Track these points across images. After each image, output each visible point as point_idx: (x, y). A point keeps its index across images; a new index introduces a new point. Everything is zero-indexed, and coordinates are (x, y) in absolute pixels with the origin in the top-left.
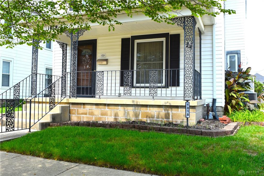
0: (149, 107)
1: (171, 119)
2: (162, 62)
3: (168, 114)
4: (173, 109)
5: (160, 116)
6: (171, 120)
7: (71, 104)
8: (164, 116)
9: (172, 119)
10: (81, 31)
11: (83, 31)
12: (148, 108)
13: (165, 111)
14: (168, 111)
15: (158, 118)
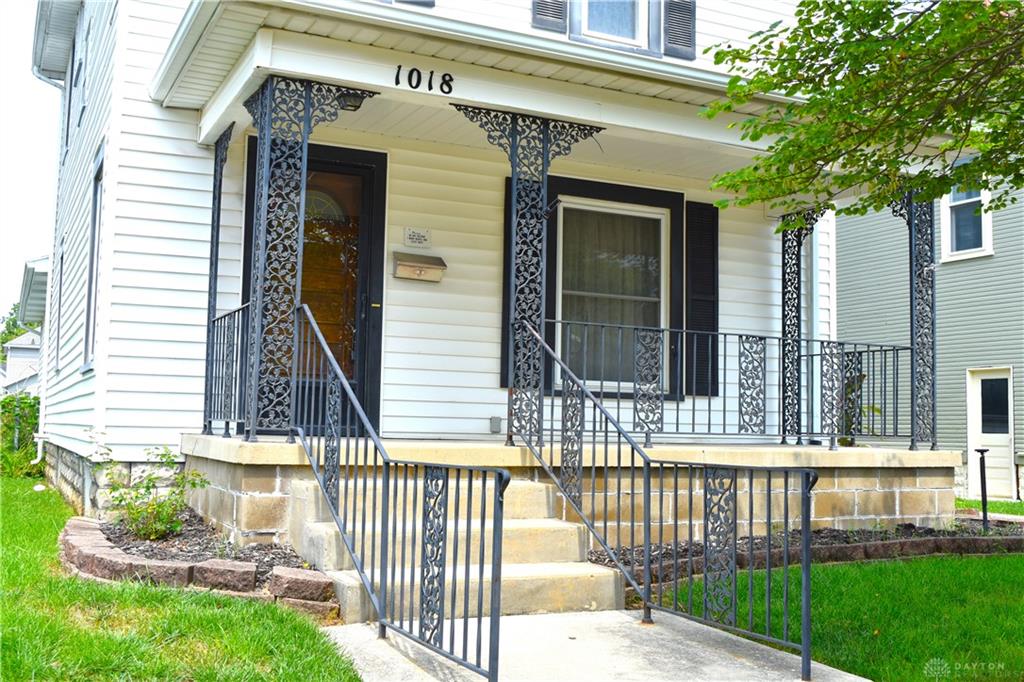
0: (840, 476)
1: (898, 513)
2: (656, 299)
3: (892, 494)
4: (904, 479)
5: (871, 507)
6: (898, 516)
7: (536, 472)
8: (880, 504)
9: (902, 513)
10: (560, 134)
11: (572, 137)
12: (836, 480)
13: (883, 488)
14: (891, 486)
15: (864, 512)
